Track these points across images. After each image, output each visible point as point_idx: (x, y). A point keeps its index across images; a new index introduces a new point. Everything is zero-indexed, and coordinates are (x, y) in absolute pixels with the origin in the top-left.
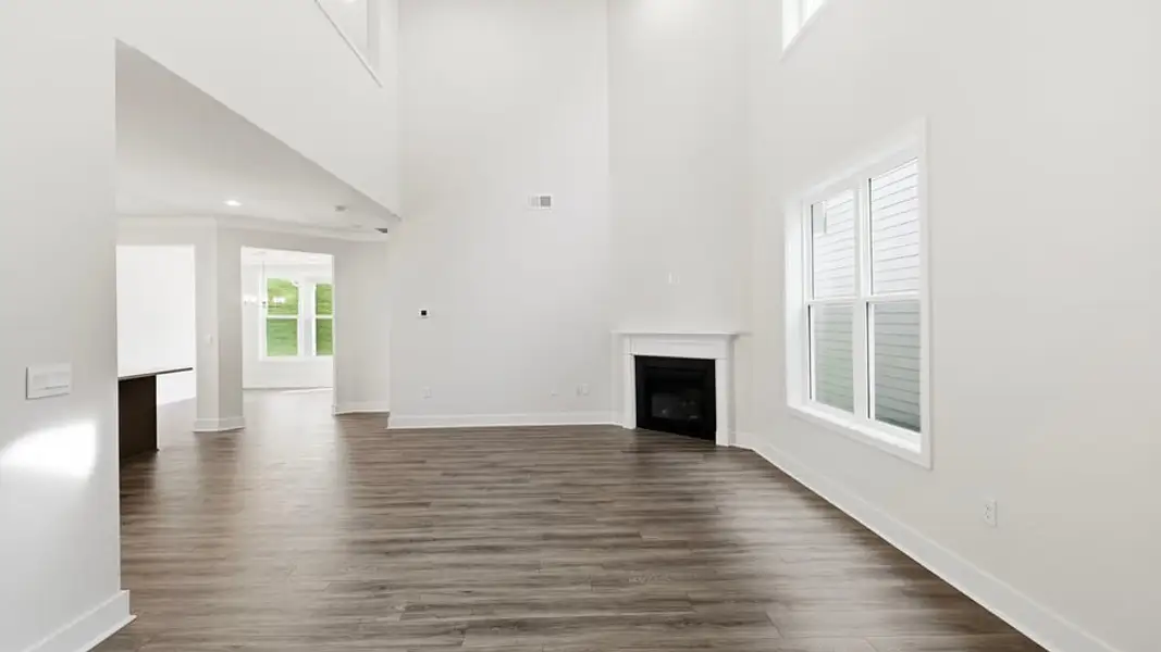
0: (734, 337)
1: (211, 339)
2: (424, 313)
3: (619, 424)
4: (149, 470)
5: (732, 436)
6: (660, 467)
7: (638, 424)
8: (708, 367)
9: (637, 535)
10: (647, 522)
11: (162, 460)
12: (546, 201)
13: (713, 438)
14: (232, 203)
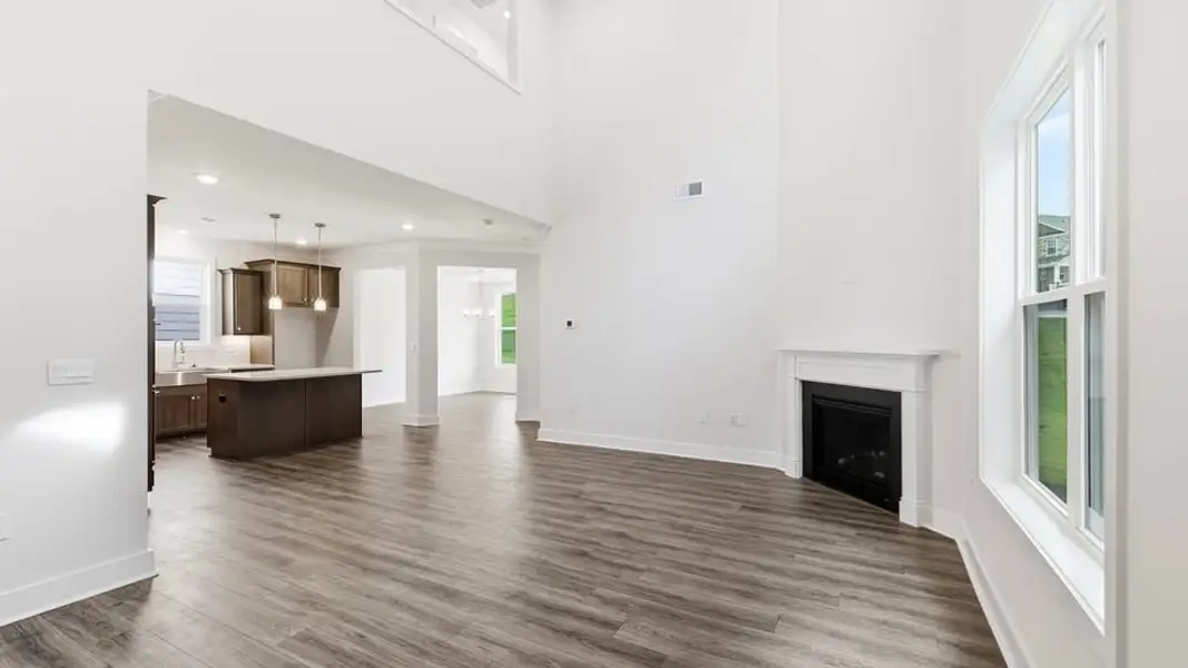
0: (934, 358)
1: (415, 347)
2: (569, 323)
3: (783, 470)
4: (356, 457)
5: (924, 513)
6: (768, 538)
7: (806, 473)
8: (892, 400)
9: (614, 626)
10: (648, 610)
11: (367, 448)
12: (695, 189)
13: (896, 509)
14: (408, 227)
